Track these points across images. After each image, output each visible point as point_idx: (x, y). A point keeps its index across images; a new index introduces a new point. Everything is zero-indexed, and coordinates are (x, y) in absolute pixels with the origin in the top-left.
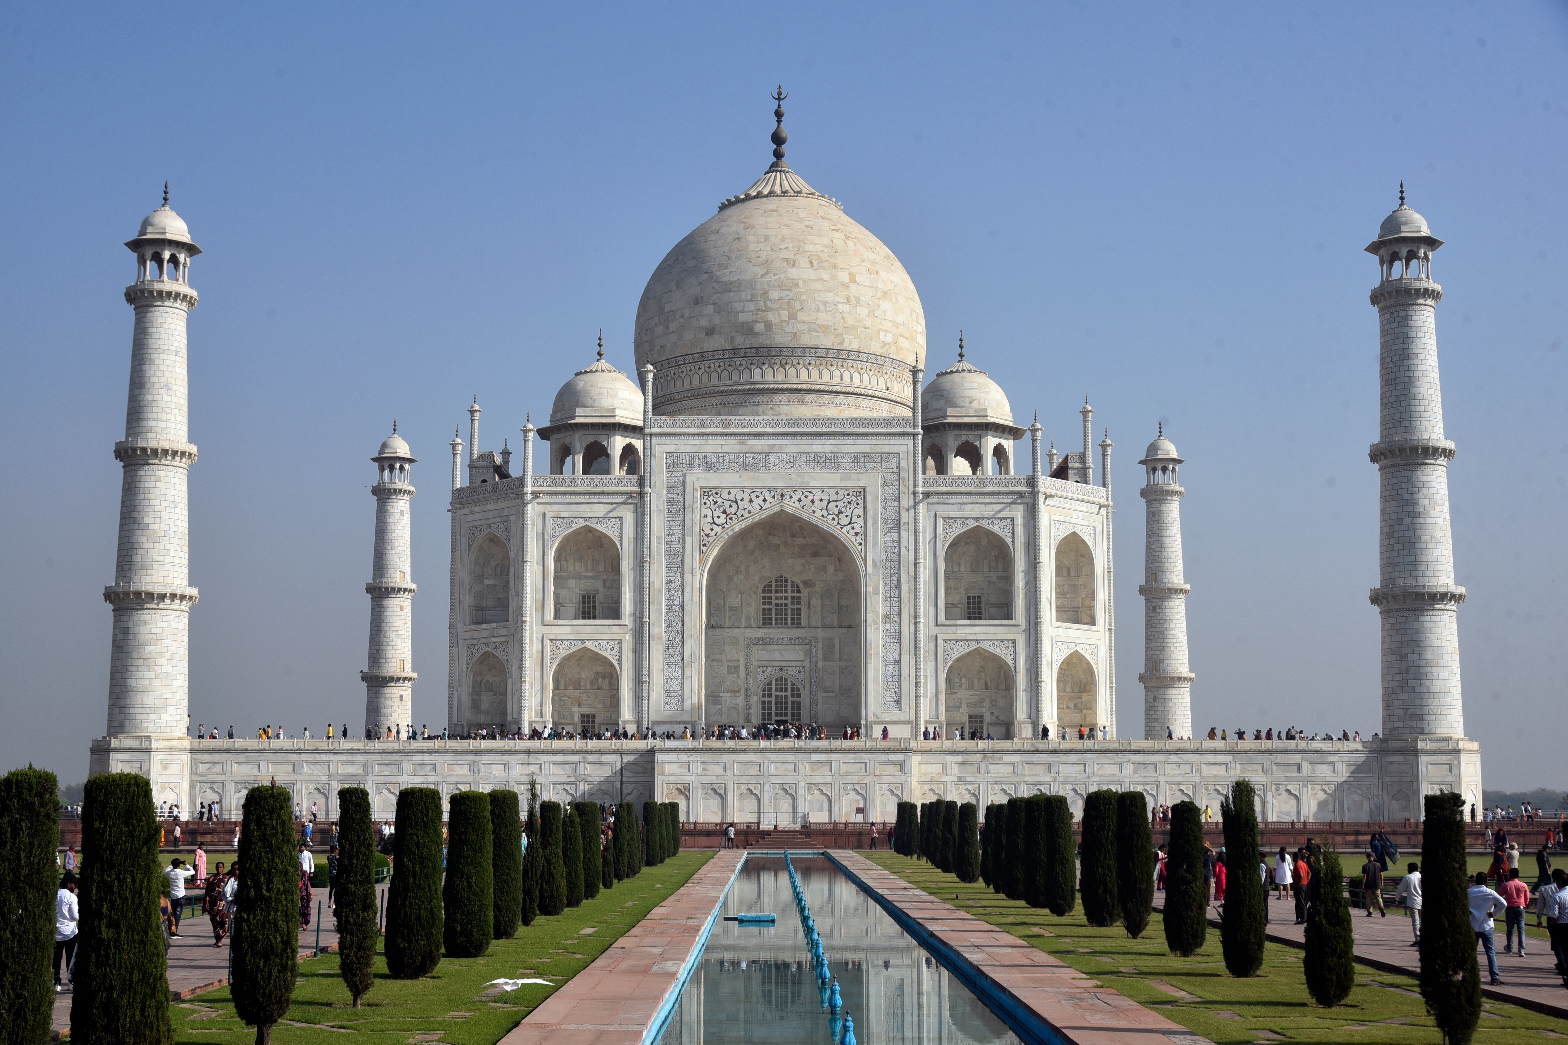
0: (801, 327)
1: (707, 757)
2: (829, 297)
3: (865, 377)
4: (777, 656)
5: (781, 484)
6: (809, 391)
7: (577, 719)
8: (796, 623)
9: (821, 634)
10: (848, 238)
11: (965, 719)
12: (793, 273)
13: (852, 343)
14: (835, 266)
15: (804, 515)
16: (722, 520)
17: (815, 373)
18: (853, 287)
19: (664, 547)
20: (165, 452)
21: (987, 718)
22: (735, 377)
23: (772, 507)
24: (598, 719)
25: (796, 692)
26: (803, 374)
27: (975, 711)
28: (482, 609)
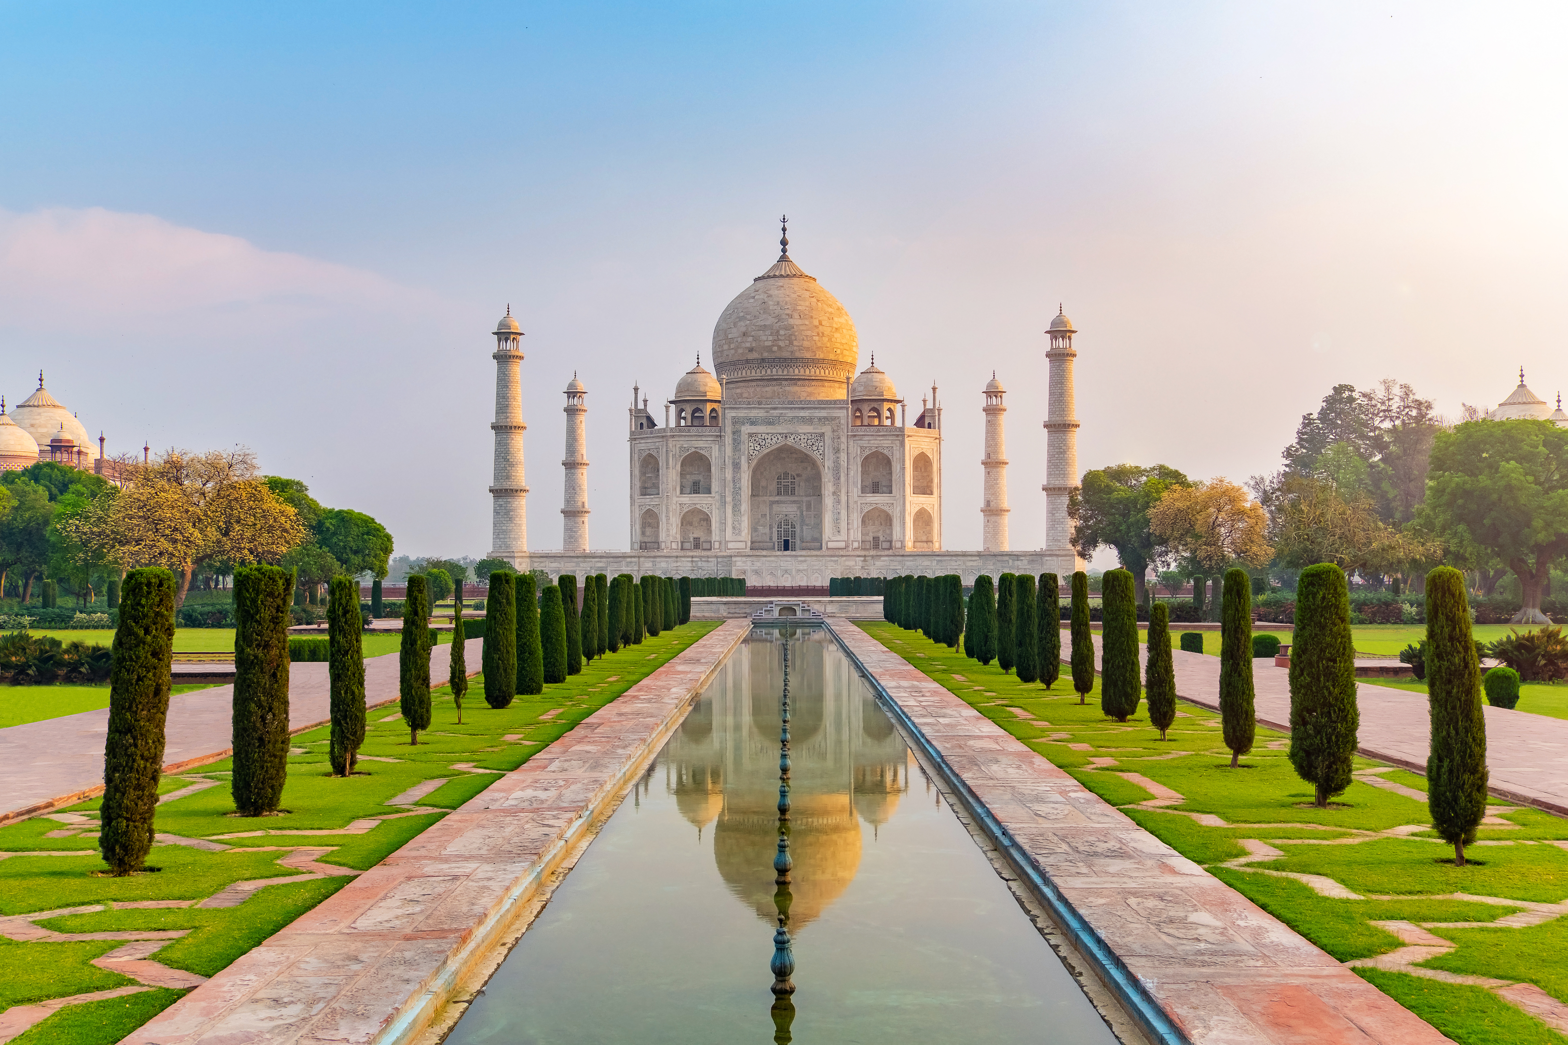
0: (795, 348)
1: (754, 559)
2: (809, 333)
3: (827, 371)
4: (784, 509)
5: (785, 431)
6: (799, 379)
7: (692, 540)
8: (793, 494)
9: (805, 499)
10: (818, 301)
11: (871, 539)
12: (791, 321)
13: (820, 355)
14: (812, 317)
15: (797, 447)
16: (758, 448)
17: (802, 370)
18: (821, 327)
19: (731, 461)
20: (515, 427)
21: (881, 539)
22: (763, 373)
23: (781, 442)
24: (702, 540)
25: (793, 526)
26: (797, 371)
27: (876, 535)
28: (646, 488)
